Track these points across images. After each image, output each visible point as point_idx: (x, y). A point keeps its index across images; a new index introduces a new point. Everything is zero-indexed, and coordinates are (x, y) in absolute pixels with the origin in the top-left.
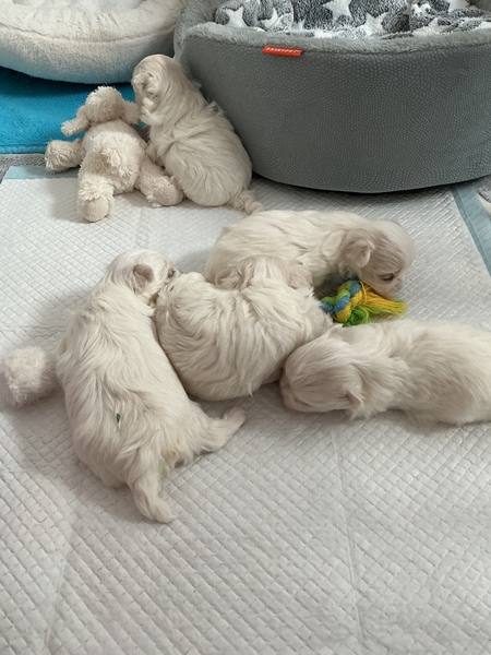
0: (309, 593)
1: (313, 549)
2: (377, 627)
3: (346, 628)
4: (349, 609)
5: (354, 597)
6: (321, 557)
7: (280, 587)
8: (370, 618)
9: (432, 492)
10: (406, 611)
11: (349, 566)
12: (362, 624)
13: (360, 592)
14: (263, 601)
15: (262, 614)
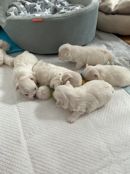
0: (95, 148)
1: (92, 138)
2: (113, 149)
3: (107, 152)
4: (106, 148)
5: (105, 145)
6: (94, 139)
7: (89, 150)
8: (111, 147)
9: (109, 115)
10: (117, 143)
11: (101, 138)
12: (110, 150)
13: (106, 143)
14: (87, 155)
15: (88, 158)
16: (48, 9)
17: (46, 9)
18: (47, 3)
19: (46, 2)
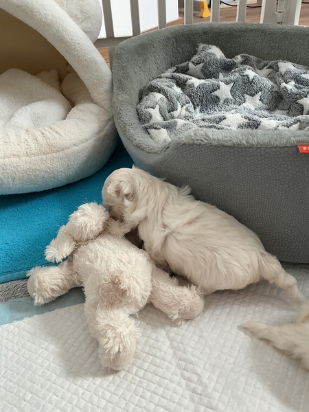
16: (252, 95)
17: (247, 96)
18: (251, 78)
19: (247, 76)
